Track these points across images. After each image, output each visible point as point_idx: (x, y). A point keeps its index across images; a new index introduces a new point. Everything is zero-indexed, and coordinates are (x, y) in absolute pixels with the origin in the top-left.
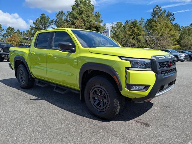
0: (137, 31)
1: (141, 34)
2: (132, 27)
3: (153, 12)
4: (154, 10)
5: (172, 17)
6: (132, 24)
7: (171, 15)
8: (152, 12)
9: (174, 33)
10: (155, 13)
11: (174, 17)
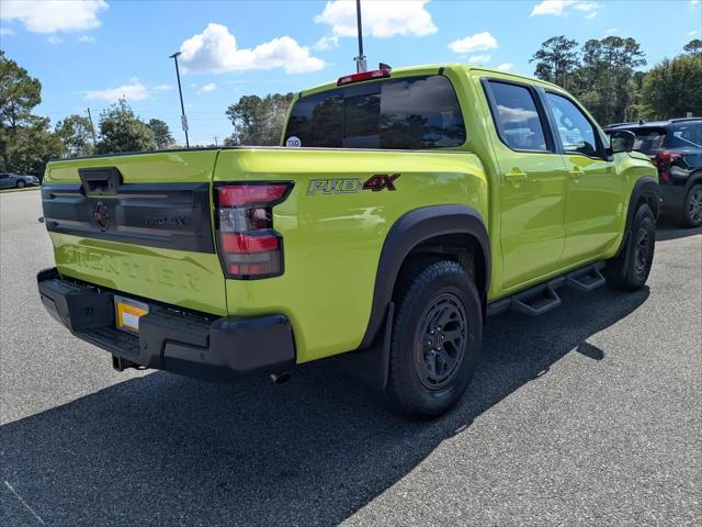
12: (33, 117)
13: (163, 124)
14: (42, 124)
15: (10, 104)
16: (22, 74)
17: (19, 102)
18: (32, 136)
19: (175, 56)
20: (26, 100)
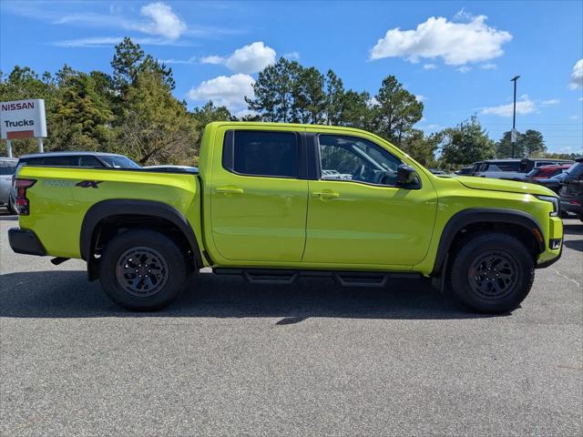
0: (94, 110)
1: (105, 120)
2: (74, 94)
3: (118, 57)
4: (118, 51)
5: (167, 78)
6: (72, 84)
7: (164, 73)
8: (115, 57)
9: (188, 124)
10: (123, 60)
11: (171, 80)
12: (413, 130)
13: (538, 133)
14: (418, 136)
15: (401, 121)
16: (412, 98)
17: (407, 119)
18: (409, 144)
19: (515, 79)
20: (411, 118)
